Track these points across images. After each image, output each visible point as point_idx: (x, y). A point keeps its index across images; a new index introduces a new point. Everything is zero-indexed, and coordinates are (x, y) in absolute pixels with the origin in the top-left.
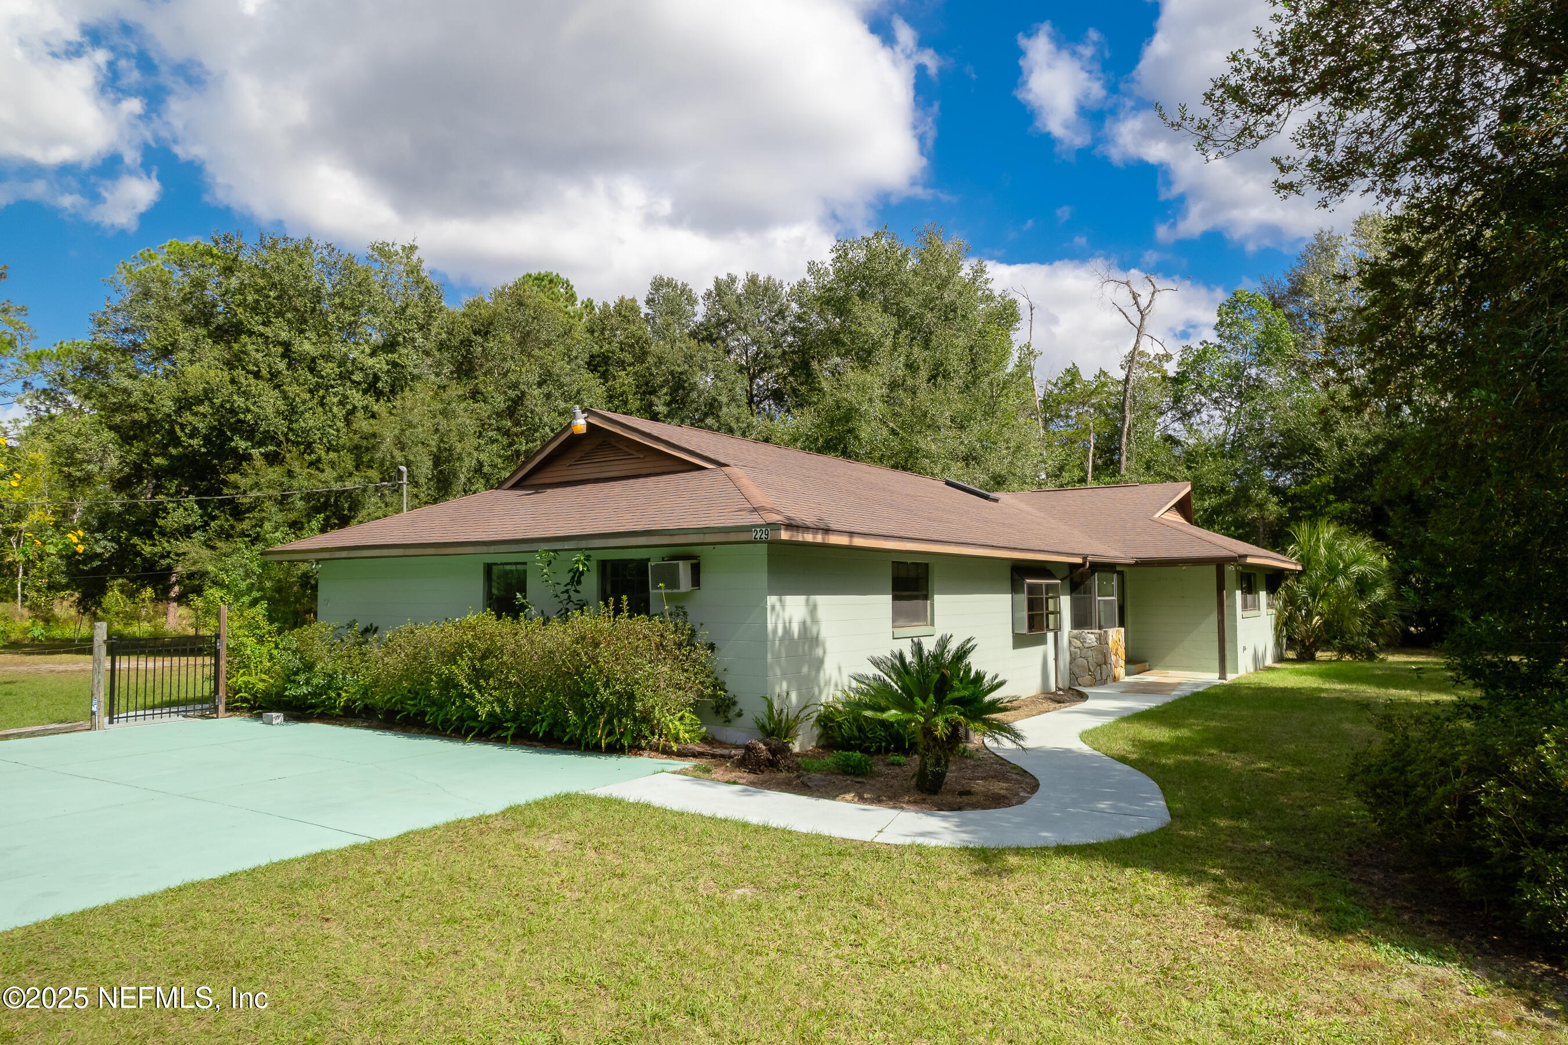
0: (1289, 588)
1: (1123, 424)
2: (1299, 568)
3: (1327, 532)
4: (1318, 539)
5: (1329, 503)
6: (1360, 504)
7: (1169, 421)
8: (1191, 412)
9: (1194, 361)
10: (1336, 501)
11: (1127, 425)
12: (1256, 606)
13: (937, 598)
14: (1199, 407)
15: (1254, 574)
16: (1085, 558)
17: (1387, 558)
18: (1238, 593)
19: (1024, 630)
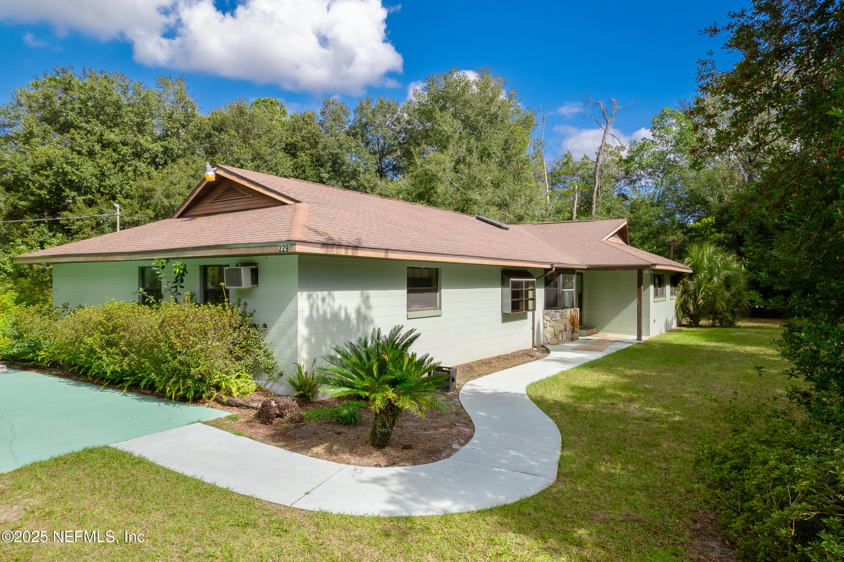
0: (684, 284)
1: (595, 186)
2: (691, 271)
3: (709, 250)
4: (703, 255)
5: (712, 233)
6: (730, 233)
7: (622, 185)
8: (635, 180)
9: (638, 150)
10: (716, 232)
11: (597, 187)
12: (663, 294)
13: (443, 291)
14: (640, 177)
15: (663, 275)
16: (552, 265)
17: (745, 266)
18: (652, 287)
19: (509, 310)
